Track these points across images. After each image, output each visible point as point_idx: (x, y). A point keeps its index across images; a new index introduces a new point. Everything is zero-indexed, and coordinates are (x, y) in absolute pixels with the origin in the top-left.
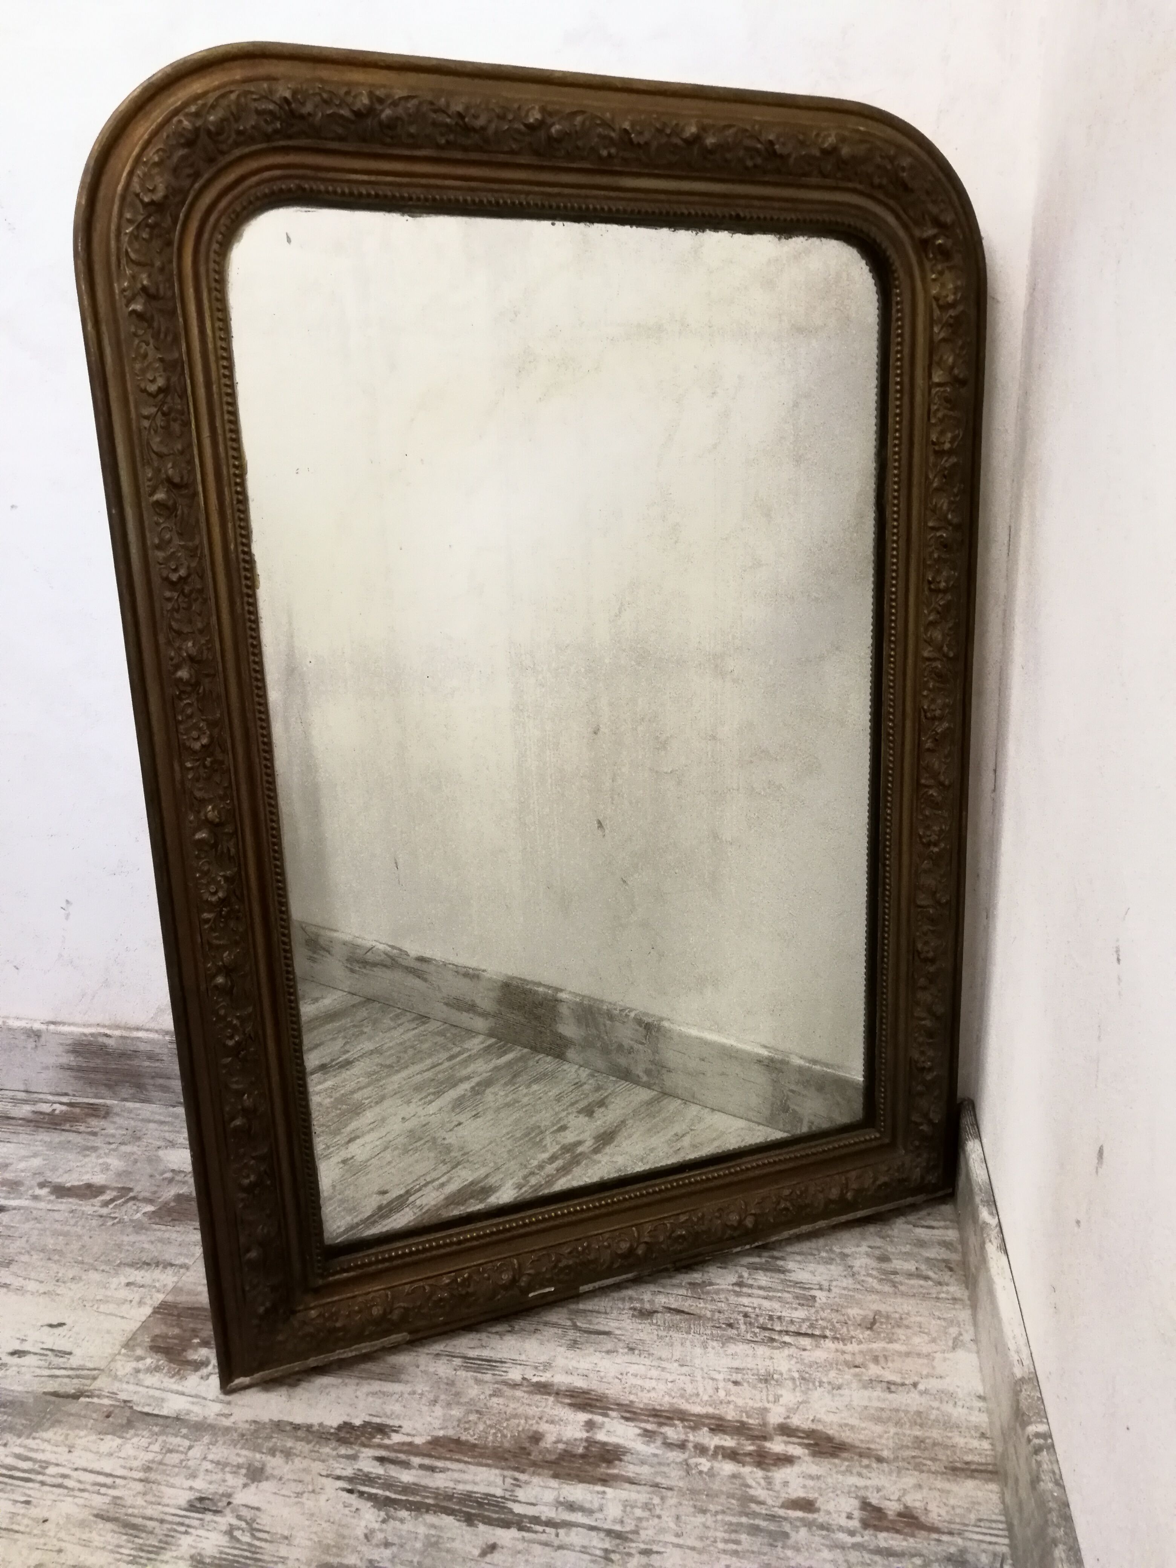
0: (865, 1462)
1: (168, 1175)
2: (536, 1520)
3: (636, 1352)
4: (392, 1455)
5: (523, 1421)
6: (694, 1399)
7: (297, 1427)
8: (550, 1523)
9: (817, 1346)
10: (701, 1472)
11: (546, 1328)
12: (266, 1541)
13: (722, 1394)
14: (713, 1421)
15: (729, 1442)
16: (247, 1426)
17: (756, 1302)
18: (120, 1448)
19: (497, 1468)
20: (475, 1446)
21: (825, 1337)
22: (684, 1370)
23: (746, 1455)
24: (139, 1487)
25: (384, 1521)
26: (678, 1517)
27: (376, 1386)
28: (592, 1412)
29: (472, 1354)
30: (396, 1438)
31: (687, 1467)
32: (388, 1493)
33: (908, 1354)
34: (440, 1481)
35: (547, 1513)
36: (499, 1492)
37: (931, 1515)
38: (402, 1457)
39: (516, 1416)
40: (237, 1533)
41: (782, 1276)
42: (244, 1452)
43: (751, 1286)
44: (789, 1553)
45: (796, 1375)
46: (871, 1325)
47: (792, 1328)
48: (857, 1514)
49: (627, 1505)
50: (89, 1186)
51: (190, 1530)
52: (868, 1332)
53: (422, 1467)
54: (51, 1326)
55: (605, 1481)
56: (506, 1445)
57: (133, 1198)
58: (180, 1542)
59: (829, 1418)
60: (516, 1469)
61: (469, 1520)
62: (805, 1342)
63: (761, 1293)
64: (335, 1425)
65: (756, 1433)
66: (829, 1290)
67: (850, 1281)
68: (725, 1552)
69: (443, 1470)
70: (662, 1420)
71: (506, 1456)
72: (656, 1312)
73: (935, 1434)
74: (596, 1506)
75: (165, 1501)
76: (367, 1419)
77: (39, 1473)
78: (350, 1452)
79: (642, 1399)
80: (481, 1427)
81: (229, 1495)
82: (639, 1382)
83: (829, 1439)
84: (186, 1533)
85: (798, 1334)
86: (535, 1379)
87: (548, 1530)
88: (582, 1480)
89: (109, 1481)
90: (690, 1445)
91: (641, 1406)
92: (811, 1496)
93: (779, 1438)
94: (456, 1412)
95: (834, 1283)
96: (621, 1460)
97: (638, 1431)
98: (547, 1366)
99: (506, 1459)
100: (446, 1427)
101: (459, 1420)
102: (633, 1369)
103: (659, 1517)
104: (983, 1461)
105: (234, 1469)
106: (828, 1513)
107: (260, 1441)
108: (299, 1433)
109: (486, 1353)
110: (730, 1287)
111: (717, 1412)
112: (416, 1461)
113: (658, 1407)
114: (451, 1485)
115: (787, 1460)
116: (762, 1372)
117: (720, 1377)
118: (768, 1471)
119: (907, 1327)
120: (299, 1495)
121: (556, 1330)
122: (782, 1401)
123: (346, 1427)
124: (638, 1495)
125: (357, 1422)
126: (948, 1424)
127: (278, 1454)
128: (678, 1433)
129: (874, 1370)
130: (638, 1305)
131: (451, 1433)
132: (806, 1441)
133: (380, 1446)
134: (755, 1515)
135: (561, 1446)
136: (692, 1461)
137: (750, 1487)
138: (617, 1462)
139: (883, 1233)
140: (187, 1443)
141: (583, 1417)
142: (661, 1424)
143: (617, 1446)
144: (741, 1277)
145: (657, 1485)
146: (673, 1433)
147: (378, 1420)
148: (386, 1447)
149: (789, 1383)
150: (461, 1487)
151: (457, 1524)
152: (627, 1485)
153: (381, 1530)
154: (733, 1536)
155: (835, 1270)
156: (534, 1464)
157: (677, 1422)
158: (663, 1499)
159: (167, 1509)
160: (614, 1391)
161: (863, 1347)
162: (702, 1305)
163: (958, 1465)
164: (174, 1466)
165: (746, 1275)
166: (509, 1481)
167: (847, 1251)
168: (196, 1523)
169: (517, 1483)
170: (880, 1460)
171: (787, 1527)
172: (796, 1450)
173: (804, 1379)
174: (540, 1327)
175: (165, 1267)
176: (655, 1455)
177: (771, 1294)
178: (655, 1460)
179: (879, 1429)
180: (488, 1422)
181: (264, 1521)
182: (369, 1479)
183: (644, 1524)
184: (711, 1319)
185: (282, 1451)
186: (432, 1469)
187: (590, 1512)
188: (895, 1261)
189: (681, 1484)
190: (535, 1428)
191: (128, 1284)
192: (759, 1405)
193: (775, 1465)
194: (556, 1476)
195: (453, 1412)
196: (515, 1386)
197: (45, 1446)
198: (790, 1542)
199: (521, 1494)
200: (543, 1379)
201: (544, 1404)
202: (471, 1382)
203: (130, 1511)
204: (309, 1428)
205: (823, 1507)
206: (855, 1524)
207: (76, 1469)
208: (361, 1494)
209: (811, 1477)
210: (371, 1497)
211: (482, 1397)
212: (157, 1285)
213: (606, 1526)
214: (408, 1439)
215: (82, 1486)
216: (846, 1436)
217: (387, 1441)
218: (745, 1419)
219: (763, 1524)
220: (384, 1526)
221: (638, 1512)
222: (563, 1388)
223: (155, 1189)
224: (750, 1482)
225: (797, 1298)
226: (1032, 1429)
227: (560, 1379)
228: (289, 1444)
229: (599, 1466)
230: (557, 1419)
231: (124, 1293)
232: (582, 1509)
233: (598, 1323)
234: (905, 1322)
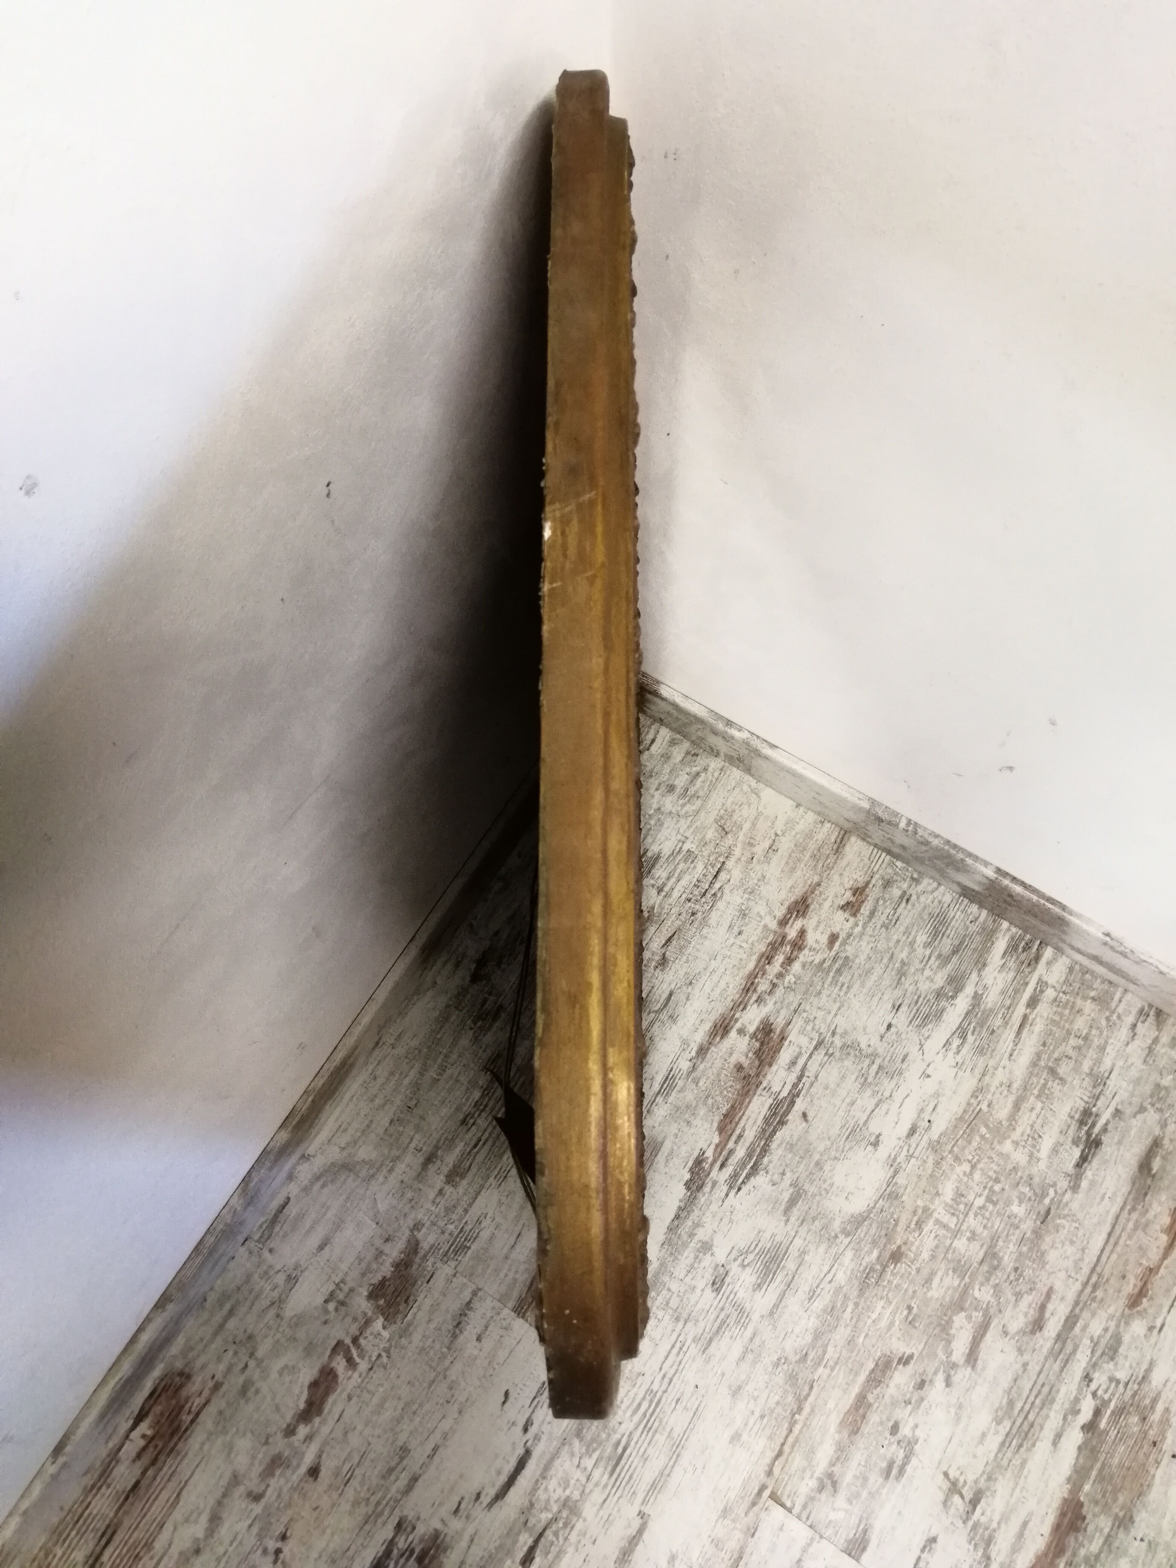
0: (817, 892)
1: (331, 1306)
2: (795, 1085)
3: (694, 981)
4: (721, 1158)
5: (724, 1072)
6: (743, 963)
7: (677, 1217)
8: (800, 1078)
9: (729, 871)
10: (795, 983)
11: (652, 1030)
12: (757, 1245)
13: (744, 945)
14: (763, 960)
15: (780, 959)
16: (664, 1251)
17: (679, 888)
18: (652, 1339)
19: (753, 1097)
20: (732, 1106)
21: (724, 863)
22: (719, 958)
23: (792, 953)
24: (689, 1324)
25: (767, 1173)
26: (819, 1008)
27: (661, 1158)
28: (732, 1027)
29: (656, 1087)
30: (709, 1154)
31: (789, 988)
32: (749, 1167)
33: (754, 825)
34: (750, 1135)
35: (793, 1078)
36: (771, 1101)
37: (860, 879)
38: (725, 1153)
39: (719, 1075)
40: (746, 1263)
41: (662, 860)
42: (686, 1254)
43: (664, 885)
44: (857, 961)
45: (746, 896)
46: (724, 832)
47: (710, 878)
48: (847, 915)
49: (802, 1032)
50: (314, 1385)
51: (735, 1290)
52: (729, 836)
53: (736, 1142)
54: (504, 1403)
55: (783, 1038)
56: (738, 1087)
57: (355, 1340)
58: (741, 1297)
59: (783, 895)
60: (757, 1087)
61: (782, 1123)
62: (723, 876)
63: (673, 880)
64: (685, 1191)
65: (780, 940)
66: (687, 838)
67: (683, 821)
68: (846, 993)
69: (743, 1130)
70: (752, 989)
71: (746, 1090)
72: (664, 954)
73: (812, 846)
74: (797, 1050)
75: (708, 1307)
76: (687, 1169)
77: (655, 1395)
78: (710, 1185)
79: (733, 993)
80: (719, 1099)
81: (717, 1266)
82: (718, 991)
83: (796, 903)
84: (736, 1294)
85: (716, 876)
86: (693, 1054)
87: (803, 1081)
88: (778, 1051)
89: (678, 1345)
90: (775, 981)
91: (738, 996)
92: (829, 933)
93: (787, 929)
94: (702, 1111)
95: (681, 831)
96: (772, 1024)
97: (756, 1005)
98: (685, 1043)
99: (749, 1091)
100: (712, 1120)
101: (710, 1111)
102: (707, 989)
103: (815, 1018)
104: (837, 833)
105: (697, 1260)
106: (842, 929)
107: (680, 1243)
108: (683, 1215)
109: (659, 1078)
110: (661, 897)
111: (757, 954)
112: (731, 1145)
113: (742, 987)
114: (755, 1128)
115: (802, 933)
116: (737, 914)
117: (732, 940)
118: (806, 946)
119: (734, 811)
120: (731, 1221)
121: (656, 1026)
122: (762, 914)
123: (688, 1185)
124: (798, 1023)
125: (687, 1176)
126: (809, 835)
127: (695, 1232)
128: (764, 983)
129: (759, 850)
130: (654, 964)
131: (717, 1118)
132: (794, 916)
133: (712, 1165)
134: (830, 966)
135: (750, 1055)
136: (786, 984)
137: (813, 961)
138: (773, 1027)
139: (647, 774)
140: (665, 1292)
141: (733, 1034)
142: (755, 990)
143: (762, 1022)
144: (653, 886)
145: (795, 1011)
146: (763, 986)
147: (690, 1164)
148: (715, 1161)
149: (751, 903)
150: (760, 1122)
151: (783, 1130)
152: (790, 1027)
153: (773, 1175)
154: (839, 984)
155: (669, 823)
156: (758, 1075)
157: (756, 980)
158: (805, 1011)
159: (714, 1306)
160: (720, 1009)
161: (739, 845)
162: (670, 923)
163: (835, 847)
164: (682, 1301)
165: (652, 882)
166: (764, 1093)
167: (655, 806)
168: (730, 1287)
169: (768, 1089)
170: (819, 884)
171: (843, 955)
172: (798, 924)
173: (751, 893)
174: (649, 1035)
175: (470, 1309)
176: (775, 1003)
177: (676, 875)
178: (779, 1005)
179: (799, 873)
180: (718, 1093)
181: (742, 1245)
182: (735, 1176)
183: (817, 1027)
184: (684, 923)
185: (694, 1229)
186: (740, 1136)
187: (800, 1053)
188: (676, 783)
189: (799, 997)
190: (732, 1066)
191: (479, 1339)
192: (760, 929)
193: (803, 941)
194: (770, 1065)
195: (702, 1113)
196: (694, 1068)
197: (631, 1394)
198: (851, 957)
199: (776, 1088)
200: (695, 1049)
201: (715, 1055)
202: (680, 1095)
203: (707, 1330)
204: (680, 1209)
205: (838, 930)
206: (852, 919)
207: (661, 1369)
208: (743, 1182)
209: (817, 926)
210: (748, 1177)
211: (696, 1091)
212: (489, 1315)
213: (812, 1049)
214: (713, 1147)
215: (677, 1364)
216: (798, 893)
217: (710, 1160)
218: (768, 941)
219: (837, 965)
220: (770, 1173)
221: (809, 1028)
222: (707, 1038)
223: (349, 1320)
224: (810, 959)
225: (685, 861)
226: (903, 825)
227: (700, 1037)
228: (689, 1223)
229: (772, 1038)
230: (729, 1050)
231: (488, 1344)
232: (797, 1058)
233: (660, 996)
234: (730, 810)
